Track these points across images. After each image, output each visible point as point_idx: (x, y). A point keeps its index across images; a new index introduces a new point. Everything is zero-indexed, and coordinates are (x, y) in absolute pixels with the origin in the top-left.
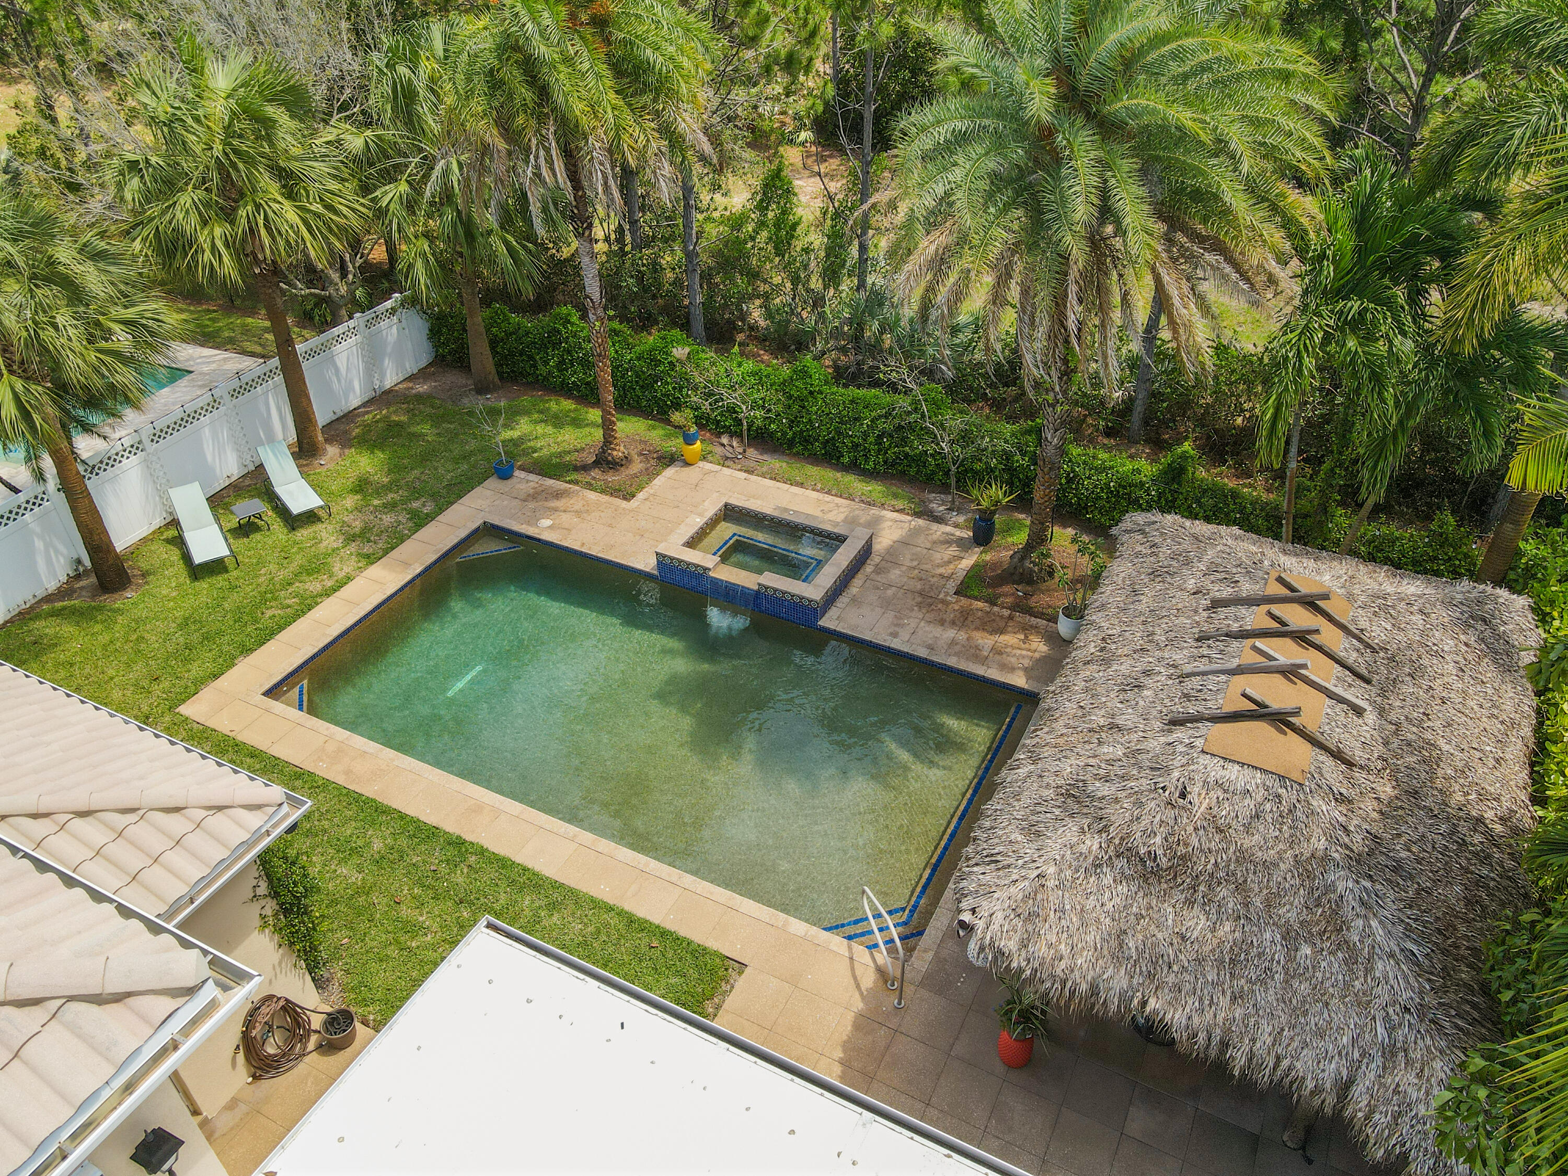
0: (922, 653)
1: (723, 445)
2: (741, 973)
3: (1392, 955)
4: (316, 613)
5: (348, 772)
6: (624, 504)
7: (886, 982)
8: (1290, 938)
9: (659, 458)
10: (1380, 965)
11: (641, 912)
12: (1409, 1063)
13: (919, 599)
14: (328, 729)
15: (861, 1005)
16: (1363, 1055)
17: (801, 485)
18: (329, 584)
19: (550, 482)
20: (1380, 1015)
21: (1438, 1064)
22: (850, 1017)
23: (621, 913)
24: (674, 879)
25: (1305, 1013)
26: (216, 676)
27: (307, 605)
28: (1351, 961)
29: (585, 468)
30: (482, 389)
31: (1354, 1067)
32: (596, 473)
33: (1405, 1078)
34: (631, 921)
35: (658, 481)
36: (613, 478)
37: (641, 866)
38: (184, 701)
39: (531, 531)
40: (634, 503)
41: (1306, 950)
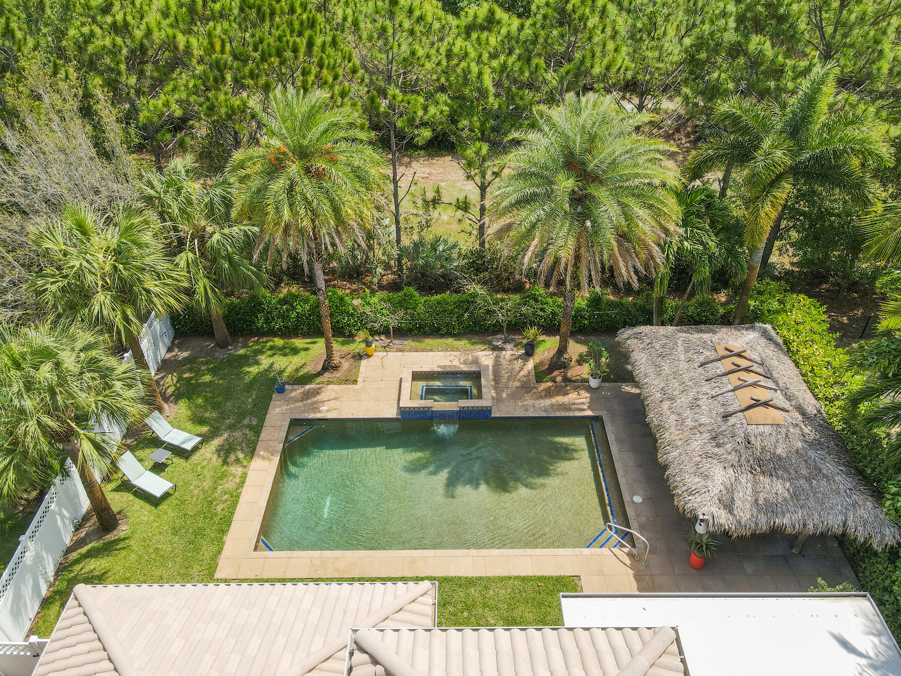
0: (544, 414)
1: (377, 340)
2: (580, 580)
3: (838, 474)
4: (243, 499)
5: (337, 570)
6: (355, 387)
7: (634, 558)
8: (808, 480)
9: (353, 357)
10: (836, 478)
11: (523, 574)
12: (860, 506)
13: (524, 390)
14: (306, 554)
15: (632, 572)
16: (847, 510)
17: (431, 350)
18: (238, 480)
19: (307, 387)
20: (844, 494)
21: (868, 503)
22: (632, 578)
23: (516, 578)
24: (524, 554)
25: (824, 503)
26: (220, 552)
27: (235, 497)
28: (828, 480)
29: (319, 374)
30: (222, 345)
31: (846, 515)
32: (327, 375)
33: (861, 512)
34: (524, 579)
35: (362, 369)
36: (337, 375)
37: (506, 554)
38: (214, 571)
39: (319, 416)
40: (360, 385)
41: (814, 482)
